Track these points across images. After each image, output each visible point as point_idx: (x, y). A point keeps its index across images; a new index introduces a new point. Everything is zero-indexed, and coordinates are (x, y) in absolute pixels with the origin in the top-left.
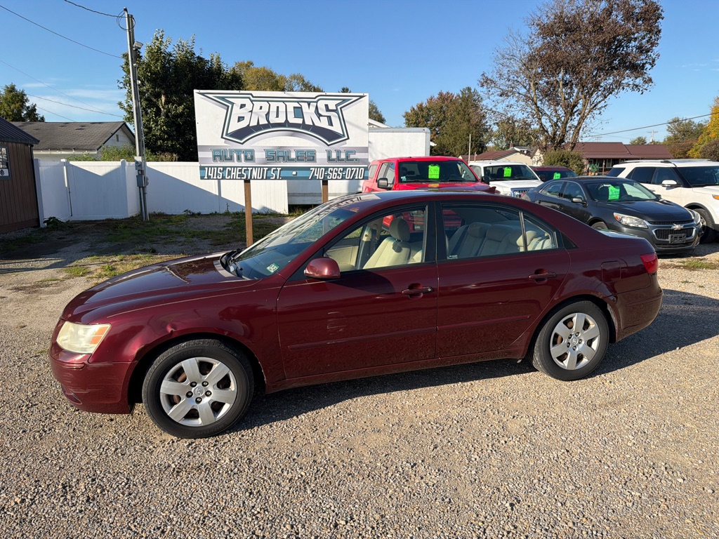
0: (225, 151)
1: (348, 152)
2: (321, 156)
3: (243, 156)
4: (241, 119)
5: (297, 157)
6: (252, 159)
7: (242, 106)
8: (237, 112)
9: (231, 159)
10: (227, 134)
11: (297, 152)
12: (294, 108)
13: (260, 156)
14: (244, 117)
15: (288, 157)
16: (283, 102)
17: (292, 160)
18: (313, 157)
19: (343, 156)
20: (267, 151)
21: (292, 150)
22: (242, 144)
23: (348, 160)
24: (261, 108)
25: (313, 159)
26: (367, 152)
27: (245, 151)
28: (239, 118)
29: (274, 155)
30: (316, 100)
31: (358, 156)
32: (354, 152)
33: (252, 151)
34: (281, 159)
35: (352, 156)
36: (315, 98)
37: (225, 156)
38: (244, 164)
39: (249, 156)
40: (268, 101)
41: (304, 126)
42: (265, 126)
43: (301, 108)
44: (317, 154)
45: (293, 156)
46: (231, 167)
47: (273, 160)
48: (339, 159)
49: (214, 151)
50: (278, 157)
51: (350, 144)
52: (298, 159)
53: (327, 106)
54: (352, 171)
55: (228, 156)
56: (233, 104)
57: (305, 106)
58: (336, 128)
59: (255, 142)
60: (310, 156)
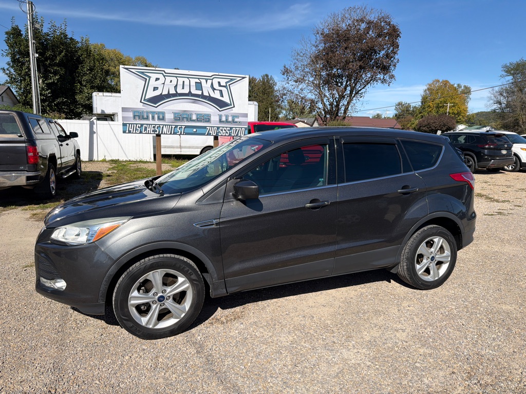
0: (143, 112)
1: (234, 116)
2: (215, 119)
3: (156, 116)
4: (156, 89)
5: (197, 119)
6: (163, 119)
7: (157, 79)
8: (153, 83)
9: (147, 118)
10: (145, 100)
11: (197, 115)
12: (196, 83)
13: (169, 116)
14: (158, 88)
15: (191, 118)
16: (188, 78)
17: (194, 121)
18: (209, 119)
19: (230, 119)
20: (175, 114)
21: (194, 114)
22: (156, 107)
23: (234, 122)
24: (171, 81)
25: (209, 121)
26: (247, 117)
27: (158, 113)
28: (154, 88)
29: (179, 117)
30: (211, 78)
31: (241, 119)
32: (238, 117)
33: (163, 113)
34: (185, 119)
35: (236, 120)
36: (211, 77)
37: (143, 116)
38: (157, 122)
39: (161, 117)
40: (176, 77)
41: (202, 96)
42: (174, 95)
43: (201, 83)
44: (212, 117)
45: (194, 117)
46: (147, 124)
47: (179, 120)
48: (227, 121)
49: (134, 112)
50: (183, 118)
51: (235, 111)
52: (198, 120)
53: (219, 83)
54: (236, 130)
55: (145, 116)
56: (150, 77)
57: (203, 82)
58: (226, 99)
59: (166, 106)
60: (207, 118)
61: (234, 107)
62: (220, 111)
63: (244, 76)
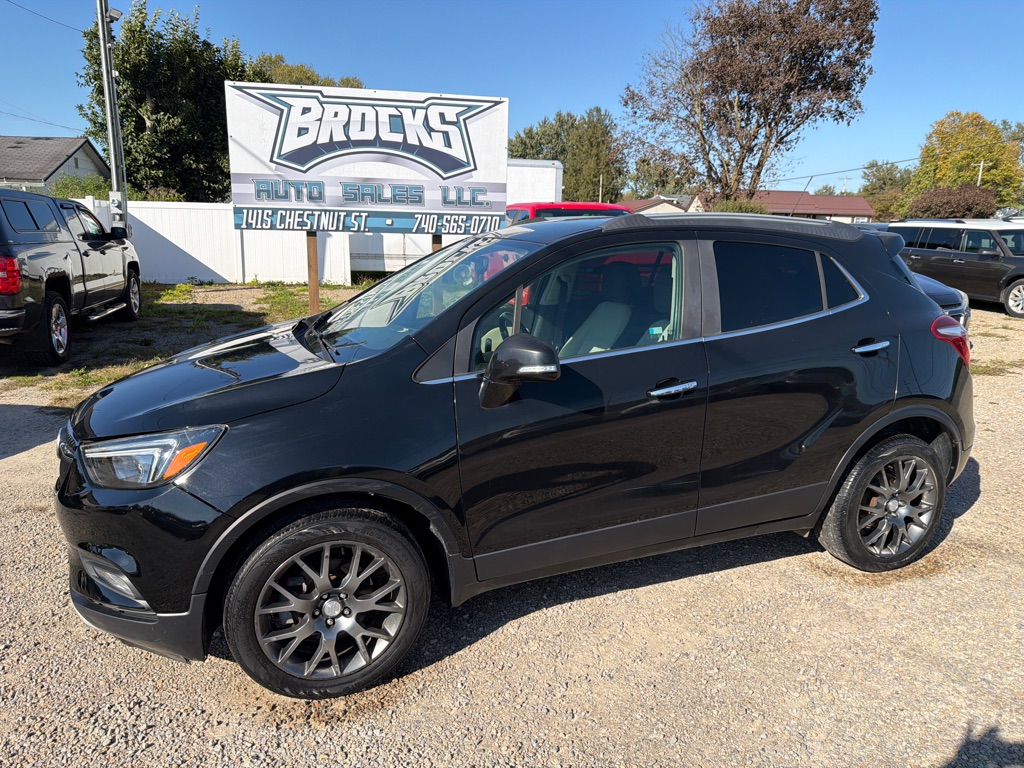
0: (277, 183)
1: (477, 190)
2: (432, 196)
3: (305, 192)
4: (303, 132)
5: (394, 196)
6: (320, 197)
7: (306, 110)
8: (296, 119)
9: (286, 197)
10: (279, 156)
11: (394, 188)
12: (390, 116)
13: (333, 192)
14: (307, 129)
15: (380, 195)
16: (373, 106)
17: (386, 201)
18: (420, 197)
19: (467, 197)
20: (345, 186)
21: (386, 185)
22: (305, 172)
23: (474, 203)
24: (336, 115)
25: (419, 200)
26: (505, 191)
27: (310, 185)
28: (300, 129)
29: (356, 192)
30: (425, 105)
31: (490, 197)
32: (483, 191)
33: (320, 185)
34: (368, 198)
35: (481, 198)
36: (424, 102)
37: (276, 191)
38: (306, 204)
39: (315, 193)
40: (347, 104)
41: (405, 146)
42: (343, 145)
43: (401, 117)
44: (426, 192)
45: (387, 193)
46: (286, 210)
47: (355, 199)
48: (460, 202)
49: (258, 183)
50: (363, 195)
51: (478, 177)
52: (395, 200)
53: (442, 115)
54: (480, 221)
55: (282, 192)
56: (290, 107)
57: (407, 113)
58: (457, 151)
59: (324, 170)
60: (415, 195)
61: (476, 169)
62: (444, 179)
63: (497, 99)
